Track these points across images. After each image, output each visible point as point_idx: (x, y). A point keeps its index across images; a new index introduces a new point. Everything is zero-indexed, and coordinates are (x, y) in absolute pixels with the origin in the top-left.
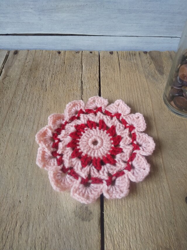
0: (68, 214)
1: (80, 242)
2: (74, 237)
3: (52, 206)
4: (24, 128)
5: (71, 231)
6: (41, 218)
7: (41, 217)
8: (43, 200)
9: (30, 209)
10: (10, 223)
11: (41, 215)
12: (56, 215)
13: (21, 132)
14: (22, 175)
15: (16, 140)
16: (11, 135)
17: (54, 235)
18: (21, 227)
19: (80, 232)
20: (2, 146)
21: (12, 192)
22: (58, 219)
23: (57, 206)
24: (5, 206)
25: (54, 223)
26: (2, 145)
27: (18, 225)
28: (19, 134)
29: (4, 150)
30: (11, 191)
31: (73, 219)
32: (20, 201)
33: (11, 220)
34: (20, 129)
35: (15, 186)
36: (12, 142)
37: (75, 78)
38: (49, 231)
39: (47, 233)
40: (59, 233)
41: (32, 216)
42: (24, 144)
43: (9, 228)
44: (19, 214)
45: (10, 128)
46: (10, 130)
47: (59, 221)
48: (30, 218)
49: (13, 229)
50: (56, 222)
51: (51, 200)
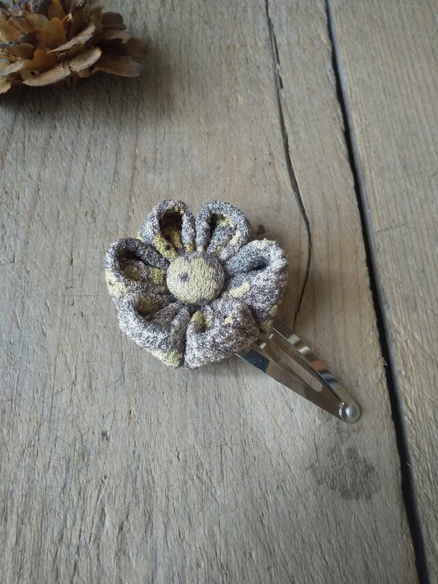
0: (289, 476)
1: (347, 573)
2: (324, 558)
3: (227, 449)
4: (85, 172)
5: (310, 535)
6: (193, 495)
7: (193, 490)
8: (190, 429)
9: (147, 460)
10: (78, 516)
11: (190, 482)
12: (246, 480)
13: (74, 184)
14: (101, 338)
15: (62, 213)
16: (41, 193)
17: (250, 554)
18: (121, 528)
19: (340, 538)
20: (8, 233)
21: (71, 401)
22: (257, 494)
23: (247, 449)
24: (48, 454)
25: (242, 510)
26: (8, 230)
27: (107, 523)
28: (70, 193)
29: (19, 248)
30: (64, 398)
31: (311, 494)
32: (104, 434)
33: (81, 503)
34: (69, 174)
35: (79, 378)
36: (46, 218)
37: (245, 7)
38: (230, 541)
39: (223, 549)
40: (266, 545)
41: (158, 490)
42: (92, 226)
43: (78, 533)
44: (106, 482)
45: (33, 169)
46: (34, 177)
47: (262, 502)
48: (151, 495)
49: (93, 537)
50: (250, 507)
51: (222, 426)
